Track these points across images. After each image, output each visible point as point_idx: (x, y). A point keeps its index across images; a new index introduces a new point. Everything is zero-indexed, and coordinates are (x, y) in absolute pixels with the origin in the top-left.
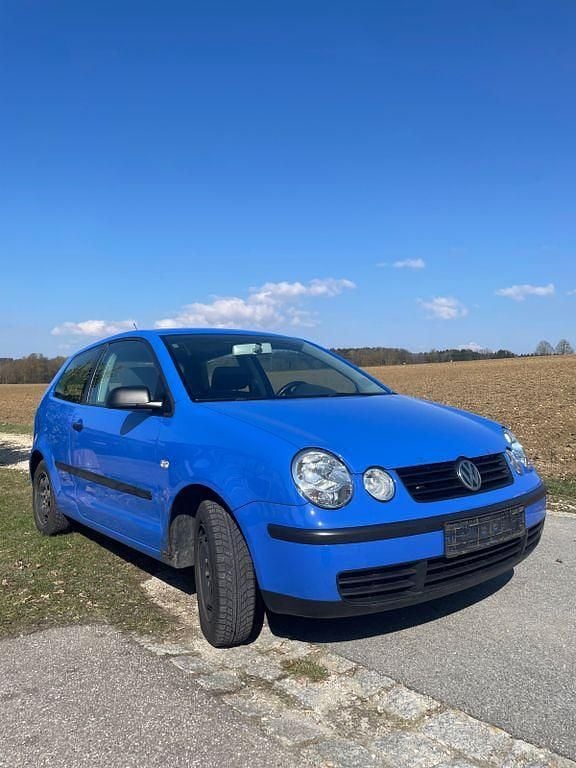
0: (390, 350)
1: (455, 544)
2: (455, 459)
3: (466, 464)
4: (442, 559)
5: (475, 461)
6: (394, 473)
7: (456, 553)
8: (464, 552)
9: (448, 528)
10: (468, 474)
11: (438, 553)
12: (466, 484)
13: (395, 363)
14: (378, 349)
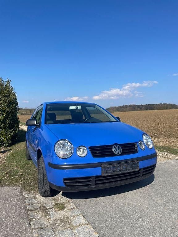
0: (169, 104)
1: (106, 171)
2: (113, 144)
3: (116, 146)
4: (100, 176)
5: (121, 145)
6: (88, 148)
7: (106, 175)
8: (109, 175)
9: (103, 167)
10: (116, 149)
11: (100, 174)
12: (115, 153)
13: (171, 109)
14: (165, 104)
